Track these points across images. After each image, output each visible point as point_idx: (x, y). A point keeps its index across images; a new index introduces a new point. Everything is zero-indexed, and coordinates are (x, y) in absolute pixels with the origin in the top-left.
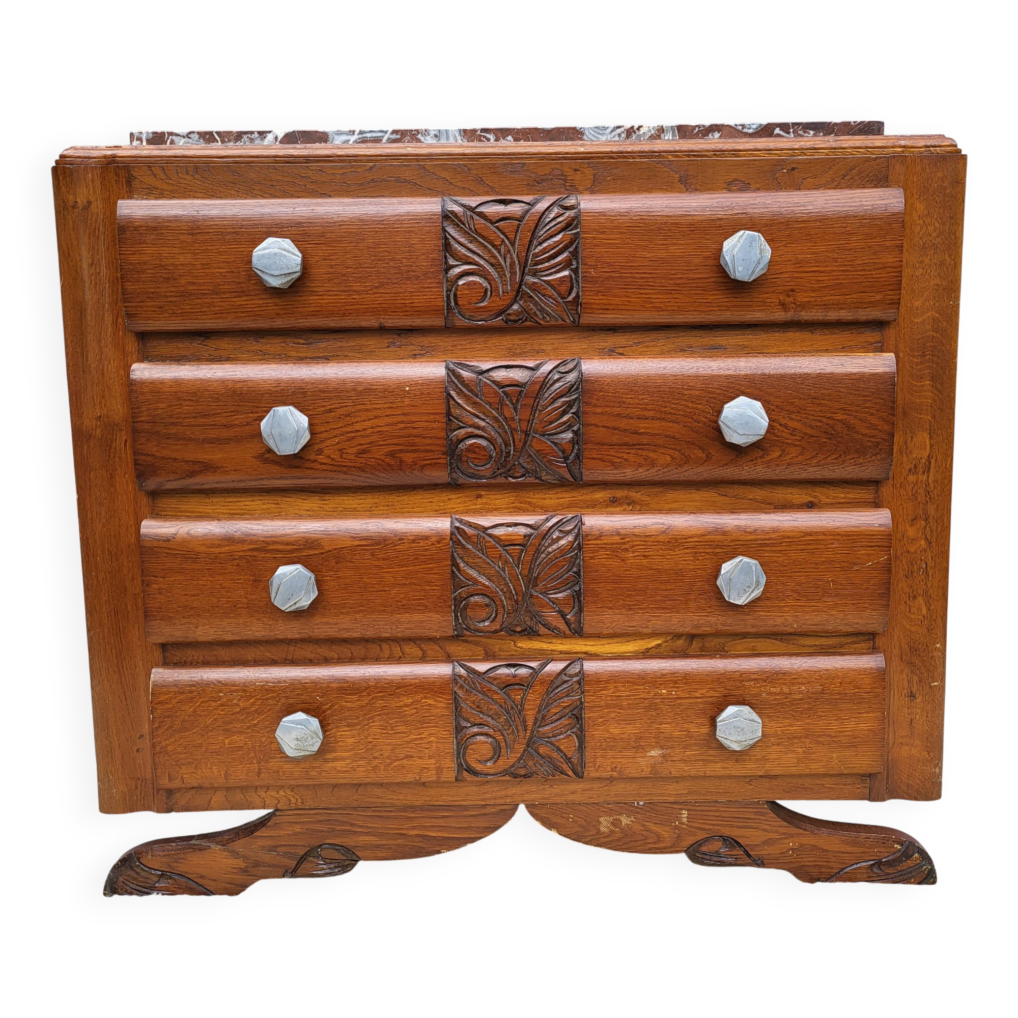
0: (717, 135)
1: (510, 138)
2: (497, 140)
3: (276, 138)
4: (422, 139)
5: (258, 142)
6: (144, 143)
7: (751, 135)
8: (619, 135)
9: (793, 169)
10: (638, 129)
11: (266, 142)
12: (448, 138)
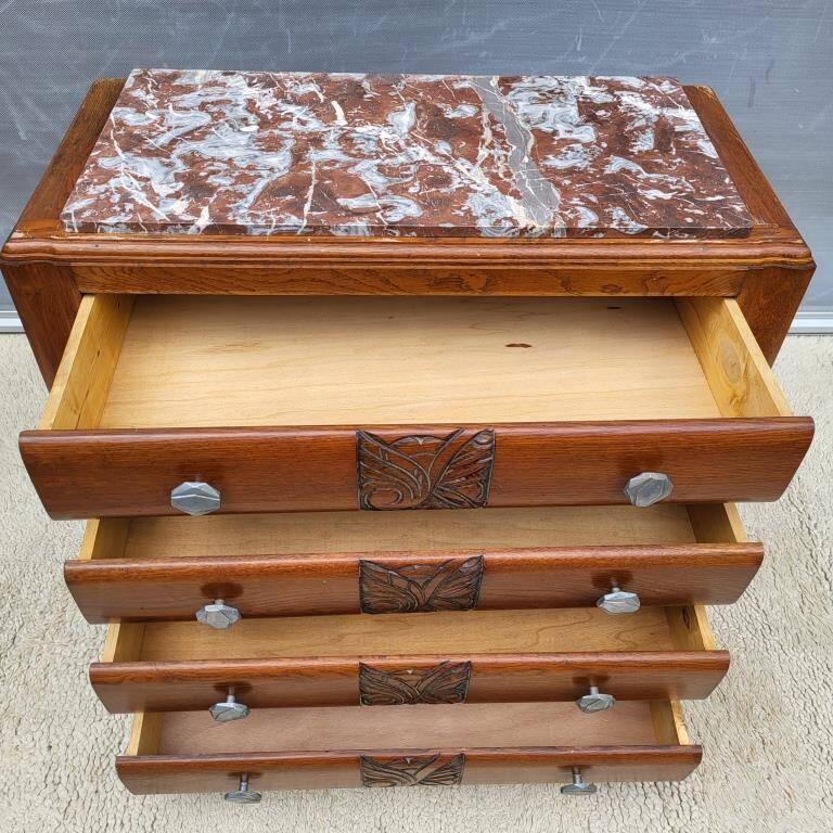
0: (601, 235)
1: (414, 234)
2: (402, 235)
3: (199, 229)
4: (334, 233)
5: (182, 231)
6: (76, 230)
7: (632, 237)
8: (513, 233)
9: (662, 278)
10: (531, 229)
11: (189, 233)
12: (357, 232)
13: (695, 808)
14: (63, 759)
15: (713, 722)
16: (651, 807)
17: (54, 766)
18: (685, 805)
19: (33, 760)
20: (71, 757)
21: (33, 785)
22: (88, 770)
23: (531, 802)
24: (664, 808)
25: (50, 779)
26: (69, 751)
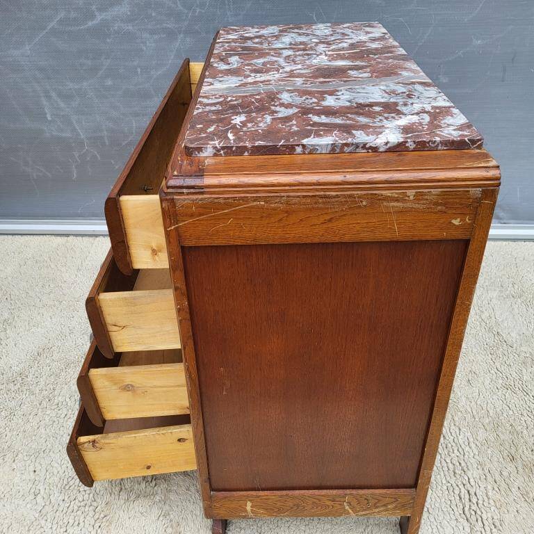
13: (494, 530)
14: (42, 478)
15: (505, 474)
16: (461, 528)
17: (37, 483)
18: (487, 528)
19: (24, 477)
20: (48, 477)
21: (21, 493)
22: (59, 485)
23: (371, 521)
24: (472, 529)
25: (32, 491)
26: (48, 473)
